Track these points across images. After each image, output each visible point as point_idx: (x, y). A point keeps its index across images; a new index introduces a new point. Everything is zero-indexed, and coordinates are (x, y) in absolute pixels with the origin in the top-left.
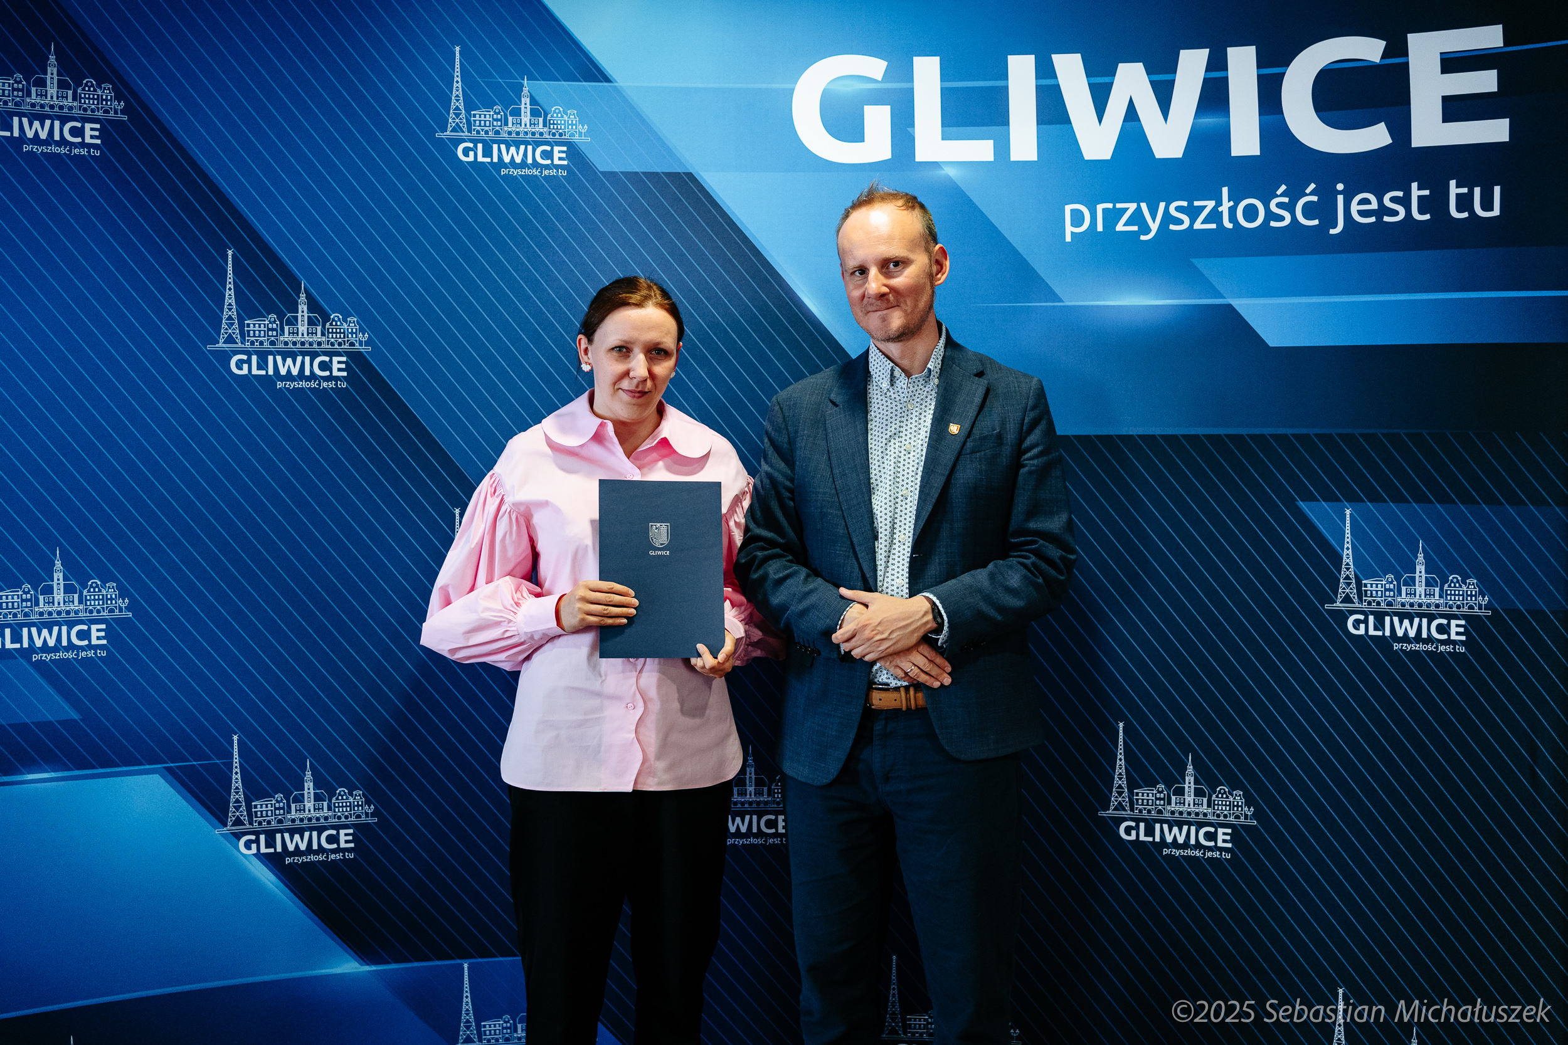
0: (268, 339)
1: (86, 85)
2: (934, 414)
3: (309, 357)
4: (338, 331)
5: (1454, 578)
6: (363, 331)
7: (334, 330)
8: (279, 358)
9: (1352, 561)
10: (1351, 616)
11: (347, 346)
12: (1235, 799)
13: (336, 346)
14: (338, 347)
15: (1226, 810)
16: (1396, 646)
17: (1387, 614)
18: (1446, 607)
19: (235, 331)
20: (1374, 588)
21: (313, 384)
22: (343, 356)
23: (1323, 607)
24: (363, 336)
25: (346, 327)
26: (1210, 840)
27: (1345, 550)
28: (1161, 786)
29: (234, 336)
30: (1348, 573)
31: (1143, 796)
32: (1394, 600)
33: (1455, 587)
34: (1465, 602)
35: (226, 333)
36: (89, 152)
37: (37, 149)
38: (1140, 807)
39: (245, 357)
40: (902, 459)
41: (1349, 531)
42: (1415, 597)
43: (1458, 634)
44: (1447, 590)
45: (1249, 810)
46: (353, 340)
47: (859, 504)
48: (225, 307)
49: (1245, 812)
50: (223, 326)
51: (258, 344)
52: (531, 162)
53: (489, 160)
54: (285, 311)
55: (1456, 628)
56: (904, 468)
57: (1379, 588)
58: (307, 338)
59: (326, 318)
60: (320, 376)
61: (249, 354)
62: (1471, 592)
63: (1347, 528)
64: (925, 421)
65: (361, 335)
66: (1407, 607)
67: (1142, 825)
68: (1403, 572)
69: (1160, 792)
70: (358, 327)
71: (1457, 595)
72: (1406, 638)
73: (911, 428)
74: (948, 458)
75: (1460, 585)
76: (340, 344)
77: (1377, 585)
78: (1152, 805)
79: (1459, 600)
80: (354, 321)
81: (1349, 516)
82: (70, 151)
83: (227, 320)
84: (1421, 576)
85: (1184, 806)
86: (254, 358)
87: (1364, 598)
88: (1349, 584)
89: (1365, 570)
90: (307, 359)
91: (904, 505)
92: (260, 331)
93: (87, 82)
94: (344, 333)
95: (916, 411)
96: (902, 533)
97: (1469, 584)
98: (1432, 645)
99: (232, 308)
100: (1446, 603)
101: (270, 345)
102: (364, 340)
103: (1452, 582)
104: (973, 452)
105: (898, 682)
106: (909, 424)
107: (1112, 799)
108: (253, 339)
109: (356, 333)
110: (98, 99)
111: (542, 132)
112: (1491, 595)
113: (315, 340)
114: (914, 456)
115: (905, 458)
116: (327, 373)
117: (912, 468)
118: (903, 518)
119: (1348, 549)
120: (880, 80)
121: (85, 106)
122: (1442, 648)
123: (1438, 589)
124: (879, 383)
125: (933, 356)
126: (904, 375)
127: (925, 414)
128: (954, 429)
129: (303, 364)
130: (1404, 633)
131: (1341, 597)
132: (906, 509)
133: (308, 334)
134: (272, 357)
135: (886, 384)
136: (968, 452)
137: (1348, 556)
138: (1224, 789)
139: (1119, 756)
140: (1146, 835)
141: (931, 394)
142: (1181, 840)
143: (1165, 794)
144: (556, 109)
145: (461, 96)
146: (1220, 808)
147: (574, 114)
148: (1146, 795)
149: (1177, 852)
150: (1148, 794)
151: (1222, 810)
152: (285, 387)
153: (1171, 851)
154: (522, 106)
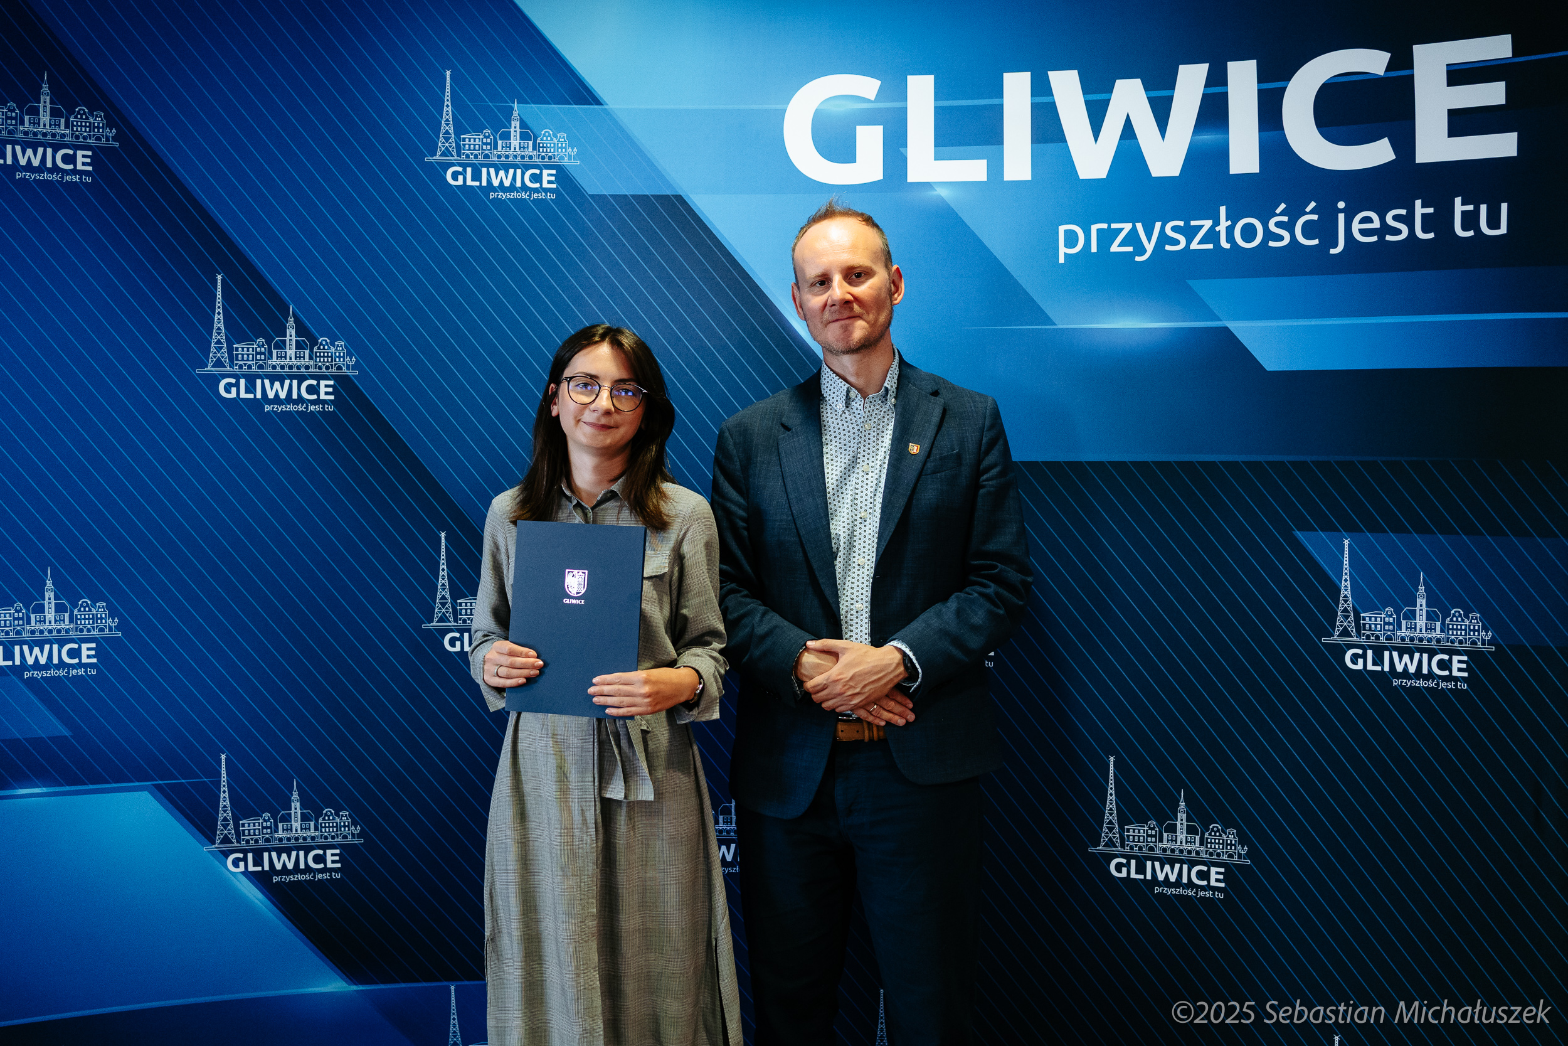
0: (256, 363)
1: (79, 113)
2: (893, 435)
4: (326, 354)
5: (1456, 612)
6: (350, 355)
7: (322, 354)
8: (267, 382)
9: (1350, 593)
10: (1349, 650)
11: (334, 370)
12: (1228, 837)
13: (324, 370)
14: (325, 371)
15: (1219, 848)
16: (1396, 682)
18: (1448, 642)
19: (224, 354)
20: (1373, 622)
21: (301, 408)
22: (331, 380)
23: (1320, 641)
24: (351, 360)
25: (334, 351)
26: (1203, 879)
27: (1343, 582)
28: (1152, 823)
29: (223, 360)
30: (1346, 605)
31: (1134, 832)
32: (1394, 634)
33: (1457, 621)
34: (1467, 637)
35: (215, 357)
36: (80, 179)
37: (30, 176)
38: (1131, 844)
39: (233, 381)
40: (860, 480)
41: (1347, 562)
42: (1415, 631)
43: (1460, 670)
44: (1448, 625)
45: (1243, 849)
46: (340, 364)
47: (817, 527)
48: (214, 331)
49: (1238, 851)
50: (212, 350)
51: (246, 368)
52: (520, 186)
53: (477, 184)
54: (274, 336)
55: (1458, 664)
56: (862, 489)
57: (1378, 622)
58: (294, 362)
59: (314, 342)
60: (307, 400)
61: (237, 377)
62: (1474, 626)
63: (1345, 559)
64: (882, 442)
65: (348, 359)
66: (1407, 641)
68: (1404, 606)
69: (1152, 829)
70: (345, 351)
71: (1459, 630)
72: (1405, 674)
73: (869, 449)
74: (909, 478)
75: (1462, 619)
76: (327, 368)
77: (1376, 618)
78: (1143, 842)
79: (1461, 635)
80: (341, 345)
81: (1347, 546)
82: (62, 177)
83: (215, 344)
84: (1422, 610)
85: (1176, 843)
86: (242, 382)
87: (1363, 632)
88: (1347, 617)
89: (1364, 603)
90: (295, 382)
91: (863, 527)
92: (248, 355)
93: (80, 110)
94: (331, 357)
95: (874, 432)
96: (861, 556)
97: (1472, 617)
98: (1433, 681)
99: (221, 333)
101: (258, 368)
102: (351, 364)
103: (1454, 615)
104: (934, 473)
106: (866, 445)
107: (1103, 835)
108: (241, 363)
109: (343, 357)
110: (90, 127)
111: (531, 156)
112: (1495, 630)
113: (303, 363)
114: (872, 477)
115: (863, 479)
116: (314, 397)
118: (862, 541)
119: (1346, 580)
120: (873, 99)
121: (77, 133)
122: (1443, 685)
123: (1439, 623)
124: (834, 405)
125: (889, 375)
126: (859, 396)
127: (883, 434)
128: (914, 449)
129: (291, 386)
130: (1404, 668)
131: (1338, 630)
132: (865, 531)
133: (296, 357)
134: (260, 380)
135: (840, 406)
136: (929, 472)
137: (1346, 587)
138: (1217, 827)
139: (1110, 791)
140: (1137, 873)
141: (888, 415)
142: (1173, 878)
143: (1156, 831)
144: (545, 132)
145: (451, 120)
146: (1213, 846)
147: (564, 137)
148: (1137, 832)
149: (1169, 891)
150: (1139, 831)
151: (1215, 848)
152: (272, 410)
153: (1163, 890)
154: (512, 130)
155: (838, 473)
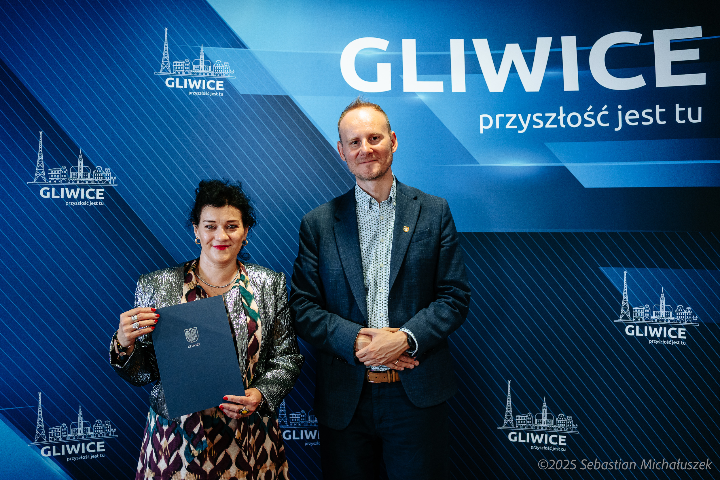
0: (61, 179)
2: (395, 222)
4: (100, 175)
5: (680, 307)
6: (113, 175)
7: (98, 175)
8: (67, 189)
9: (627, 297)
10: (627, 326)
11: (104, 183)
12: (568, 420)
13: (99, 183)
14: (99, 184)
15: (563, 426)
16: (650, 342)
17: (646, 325)
18: (676, 321)
19: (43, 174)
20: (639, 312)
21: (86, 204)
22: (102, 188)
23: (613, 321)
24: (114, 178)
25: (104, 173)
26: (555, 442)
27: (624, 292)
28: (530, 414)
29: (42, 177)
30: (625, 304)
31: (520, 419)
32: (649, 318)
33: (680, 311)
34: (686, 319)
35: (38, 176)
38: (519, 424)
39: (48, 189)
40: (379, 247)
41: (626, 282)
42: (660, 316)
43: (682, 335)
44: (676, 313)
45: (575, 426)
46: (108, 180)
47: (356, 274)
48: (38, 162)
49: (573, 427)
50: (36, 172)
51: (55, 182)
52: (205, 89)
53: (182, 87)
54: (71, 165)
55: (681, 332)
56: (380, 252)
57: (642, 312)
58: (82, 179)
59: (93, 168)
60: (90, 199)
61: (51, 187)
62: (689, 314)
63: (625, 281)
64: (390, 226)
65: (112, 178)
66: (656, 321)
67: (520, 434)
68: (654, 303)
69: (530, 417)
70: (110, 173)
71: (681, 315)
72: (655, 338)
73: (383, 230)
74: (404, 244)
75: (683, 310)
76: (101, 182)
77: (640, 310)
78: (525, 424)
79: (682, 318)
80: (109, 170)
81: (626, 275)
83: (38, 169)
84: (663, 306)
85: (542, 424)
86: (53, 189)
87: (634, 317)
88: (626, 310)
89: (634, 302)
90: (83, 190)
91: (381, 272)
92: (57, 175)
94: (103, 176)
95: (385, 221)
96: (381, 288)
97: (688, 309)
98: (669, 341)
99: (41, 163)
100: (676, 320)
101: (62, 182)
102: (113, 180)
103: (679, 308)
104: (417, 241)
106: (382, 228)
107: (505, 421)
108: (53, 179)
109: (109, 177)
111: (210, 73)
112: (699, 315)
113: (87, 180)
114: (385, 245)
115: (380, 246)
116: (93, 198)
117: (384, 252)
118: (381, 279)
119: (625, 291)
122: (674, 343)
123: (672, 312)
124: (363, 207)
125: (392, 190)
126: (377, 202)
127: (390, 222)
128: (406, 229)
129: (80, 192)
130: (655, 335)
131: (622, 316)
132: (383, 274)
133: (83, 176)
134: (63, 189)
135: (366, 207)
136: (415, 241)
137: (625, 295)
138: (562, 415)
139: (508, 398)
140: (522, 439)
141: (392, 211)
142: (540, 442)
143: (532, 418)
144: (218, 62)
145: (168, 53)
146: (560, 425)
147: (227, 64)
148: (522, 418)
149: (538, 448)
150: (523, 418)
151: (561, 426)
152: (70, 205)
153: (535, 448)
154: (200, 60)
155: (367, 243)
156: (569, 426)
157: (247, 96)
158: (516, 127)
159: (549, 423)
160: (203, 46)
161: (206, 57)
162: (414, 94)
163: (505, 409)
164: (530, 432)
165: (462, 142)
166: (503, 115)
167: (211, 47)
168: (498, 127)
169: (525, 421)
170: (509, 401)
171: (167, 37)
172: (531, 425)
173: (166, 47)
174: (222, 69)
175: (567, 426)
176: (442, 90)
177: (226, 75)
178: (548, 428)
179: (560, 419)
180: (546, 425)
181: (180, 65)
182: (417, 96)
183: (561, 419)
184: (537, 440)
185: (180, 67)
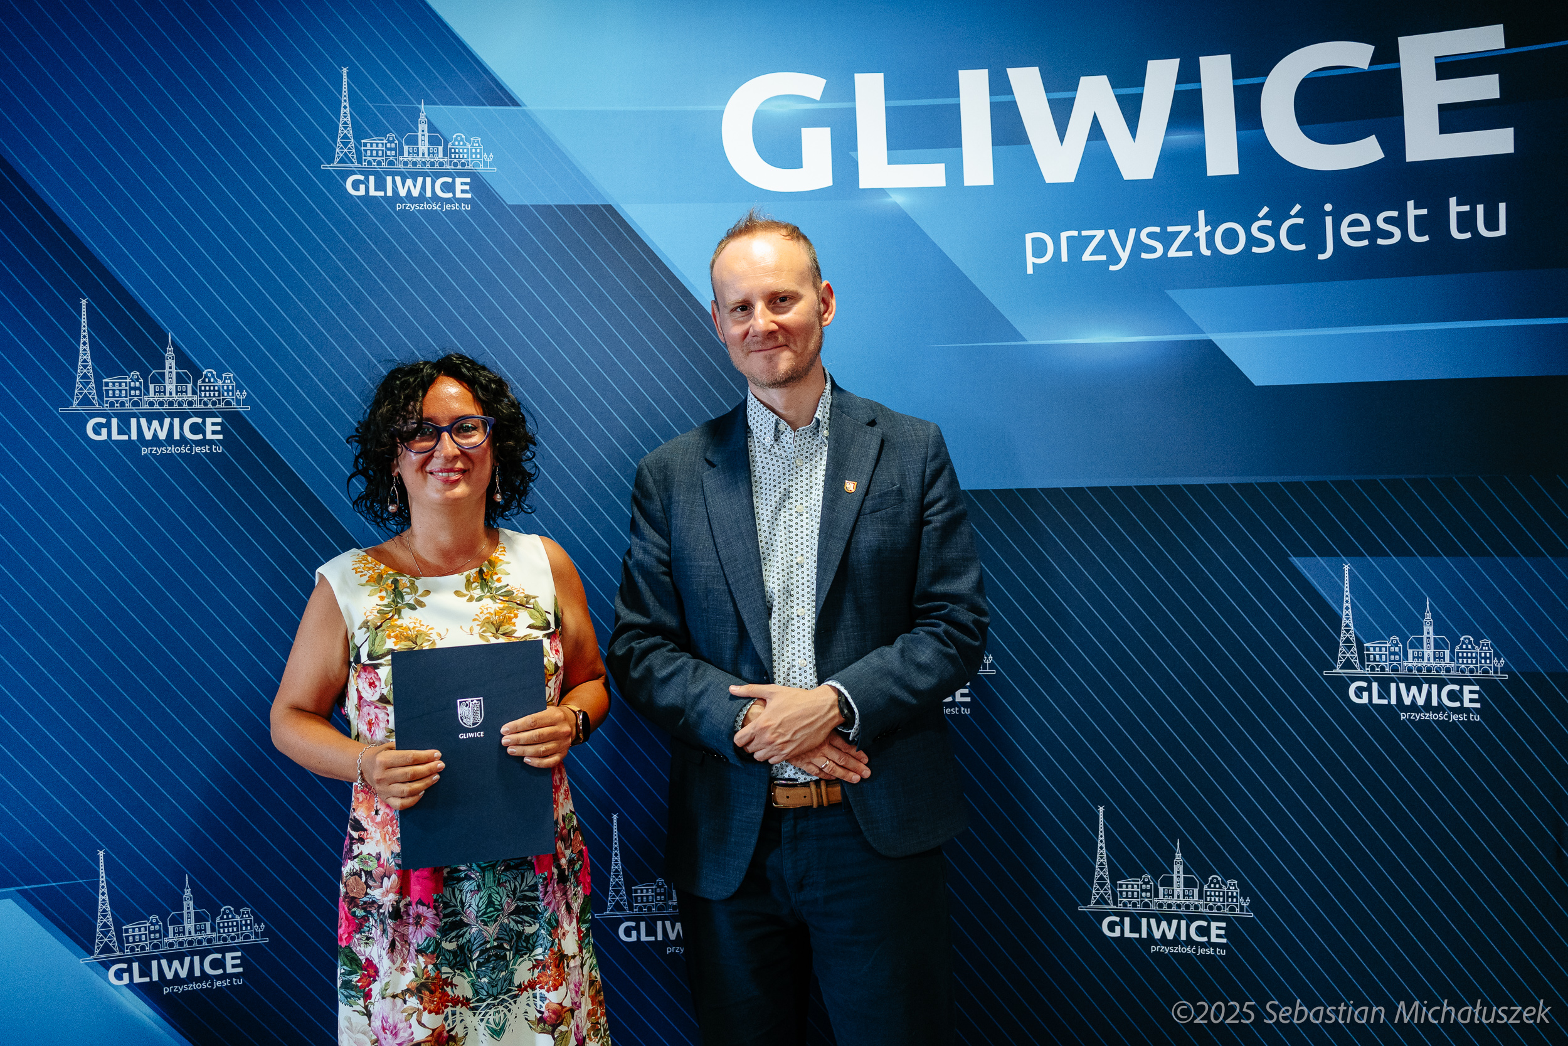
0: (130, 400)
2: (827, 470)
3: (178, 419)
4: (212, 388)
5: (1465, 639)
6: (240, 388)
7: (207, 388)
8: (143, 421)
9: (1352, 621)
10: (1352, 682)
11: (222, 405)
12: (1229, 889)
13: (210, 406)
14: (212, 407)
15: (1220, 901)
16: (1403, 716)
17: (1393, 680)
18: (1458, 671)
19: (91, 390)
20: (1377, 652)
21: (184, 450)
22: (218, 417)
23: (1322, 674)
24: (241, 394)
25: (221, 384)
26: (1203, 936)
27: (1344, 610)
28: (1147, 877)
29: (91, 397)
30: (1348, 635)
31: (1127, 888)
32: (1400, 665)
33: (1467, 648)
34: (1479, 665)
35: (81, 393)
38: (1125, 900)
39: (103, 421)
40: (794, 522)
41: (1348, 589)
42: (1423, 660)
43: (1471, 701)
44: (1458, 653)
45: (1245, 901)
46: (229, 399)
47: (747, 576)
48: (79, 364)
49: (1241, 904)
50: (76, 386)
51: (118, 405)
52: (430, 196)
53: (382, 194)
54: (150, 368)
55: (1469, 694)
56: (797, 532)
57: (1383, 652)
58: (175, 398)
59: (197, 374)
60: (192, 441)
61: (108, 417)
62: (1485, 653)
63: (1346, 585)
64: (816, 479)
65: (238, 393)
66: (1415, 671)
67: (1127, 920)
68: (1410, 634)
70: (234, 384)
71: (1469, 658)
72: (1414, 707)
73: (802, 487)
74: (846, 519)
75: (1472, 646)
76: (214, 403)
77: (1380, 648)
78: (1138, 898)
79: (1472, 663)
80: (230, 377)
81: (1347, 572)
83: (82, 378)
84: (1429, 638)
85: (1173, 897)
86: (114, 421)
87: (1367, 663)
88: (1349, 648)
89: (1366, 632)
90: (177, 421)
91: (800, 574)
92: (120, 391)
94: (218, 391)
95: (806, 468)
96: (800, 606)
97: (1483, 645)
98: (1444, 713)
99: (87, 365)
100: (1458, 667)
101: (133, 406)
102: (241, 398)
103: (1464, 643)
104: (873, 511)
105: (807, 777)
106: (799, 483)
107: (1093, 893)
108: (112, 399)
109: (232, 391)
111: (442, 162)
112: (1507, 656)
113: (185, 399)
114: (807, 518)
115: (797, 521)
116: (200, 437)
117: (806, 532)
118: (800, 588)
119: (1347, 608)
120: (818, 99)
122: (1454, 717)
123: (1448, 651)
124: (761, 439)
125: (820, 405)
126: (789, 428)
127: (816, 470)
128: (850, 486)
129: (171, 425)
130: (1412, 701)
131: (1341, 662)
132: (803, 578)
133: (177, 392)
134: (135, 419)
135: (769, 440)
136: (868, 511)
137: (1347, 616)
138: (1217, 879)
139: (1100, 845)
140: (1131, 931)
141: (821, 448)
142: (1170, 936)
143: (1151, 885)
144: (457, 136)
145: (349, 122)
146: (1213, 900)
147: (478, 142)
148: (1130, 887)
149: (1166, 950)
150: (1133, 885)
151: (1215, 901)
152: (151, 453)
153: (1160, 949)
154: (420, 134)
155: (769, 512)
156: (1232, 901)
157: (521, 209)
158: (1103, 258)
159: (1188, 896)
160: (425, 104)
161: (432, 128)
162: (882, 192)
163: (1094, 868)
164: (1148, 916)
165: (988, 294)
166: (1075, 233)
167: (442, 106)
168: (1064, 258)
169: (1138, 892)
170: (1102, 851)
171: (346, 86)
172: (1151, 901)
173: (346, 110)
174: (467, 153)
175: (1228, 901)
176: (942, 183)
177: (477, 165)
178: (1187, 907)
179: (1212, 886)
180: (1182, 901)
181: (375, 146)
182: (889, 196)
183: (1215, 887)
184: (1164, 932)
185: (377, 151)
